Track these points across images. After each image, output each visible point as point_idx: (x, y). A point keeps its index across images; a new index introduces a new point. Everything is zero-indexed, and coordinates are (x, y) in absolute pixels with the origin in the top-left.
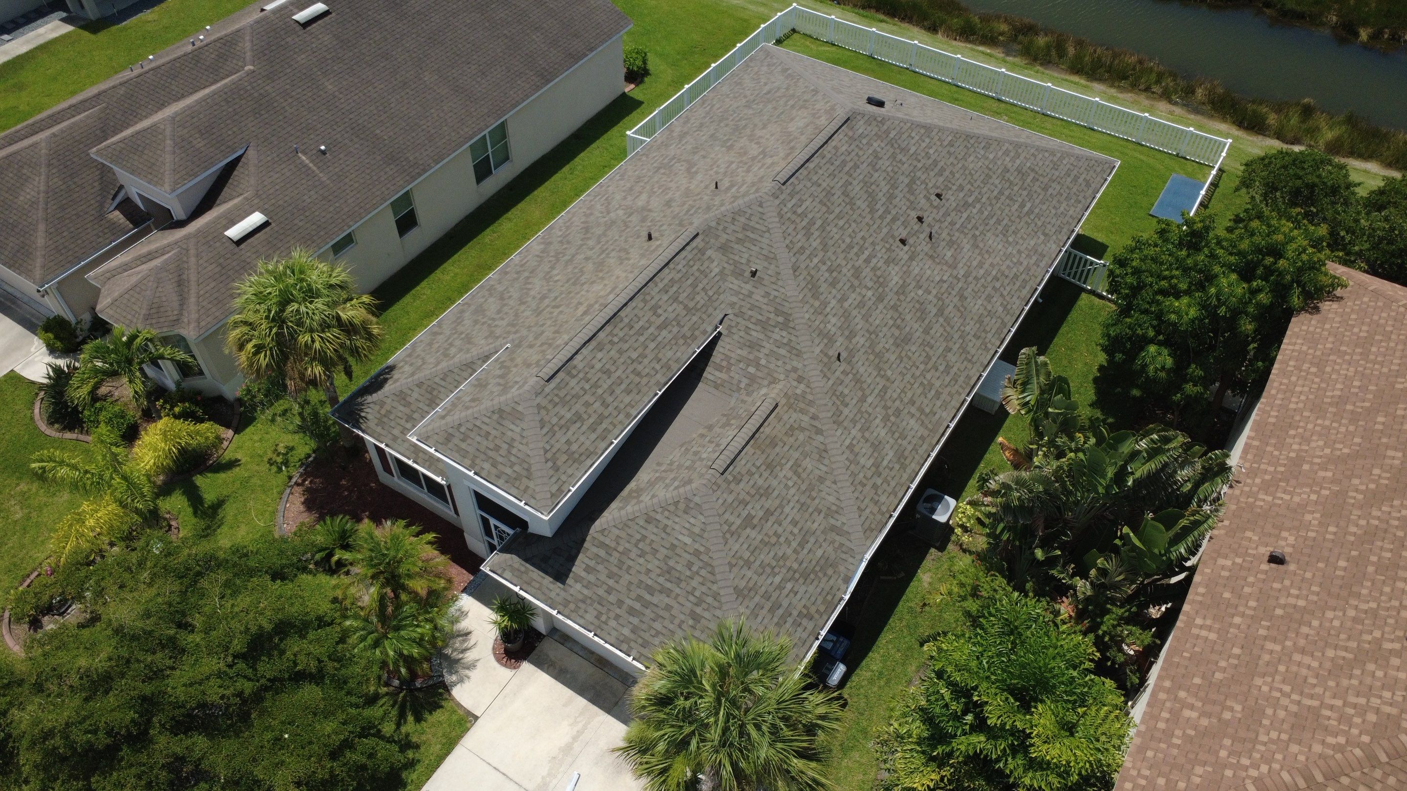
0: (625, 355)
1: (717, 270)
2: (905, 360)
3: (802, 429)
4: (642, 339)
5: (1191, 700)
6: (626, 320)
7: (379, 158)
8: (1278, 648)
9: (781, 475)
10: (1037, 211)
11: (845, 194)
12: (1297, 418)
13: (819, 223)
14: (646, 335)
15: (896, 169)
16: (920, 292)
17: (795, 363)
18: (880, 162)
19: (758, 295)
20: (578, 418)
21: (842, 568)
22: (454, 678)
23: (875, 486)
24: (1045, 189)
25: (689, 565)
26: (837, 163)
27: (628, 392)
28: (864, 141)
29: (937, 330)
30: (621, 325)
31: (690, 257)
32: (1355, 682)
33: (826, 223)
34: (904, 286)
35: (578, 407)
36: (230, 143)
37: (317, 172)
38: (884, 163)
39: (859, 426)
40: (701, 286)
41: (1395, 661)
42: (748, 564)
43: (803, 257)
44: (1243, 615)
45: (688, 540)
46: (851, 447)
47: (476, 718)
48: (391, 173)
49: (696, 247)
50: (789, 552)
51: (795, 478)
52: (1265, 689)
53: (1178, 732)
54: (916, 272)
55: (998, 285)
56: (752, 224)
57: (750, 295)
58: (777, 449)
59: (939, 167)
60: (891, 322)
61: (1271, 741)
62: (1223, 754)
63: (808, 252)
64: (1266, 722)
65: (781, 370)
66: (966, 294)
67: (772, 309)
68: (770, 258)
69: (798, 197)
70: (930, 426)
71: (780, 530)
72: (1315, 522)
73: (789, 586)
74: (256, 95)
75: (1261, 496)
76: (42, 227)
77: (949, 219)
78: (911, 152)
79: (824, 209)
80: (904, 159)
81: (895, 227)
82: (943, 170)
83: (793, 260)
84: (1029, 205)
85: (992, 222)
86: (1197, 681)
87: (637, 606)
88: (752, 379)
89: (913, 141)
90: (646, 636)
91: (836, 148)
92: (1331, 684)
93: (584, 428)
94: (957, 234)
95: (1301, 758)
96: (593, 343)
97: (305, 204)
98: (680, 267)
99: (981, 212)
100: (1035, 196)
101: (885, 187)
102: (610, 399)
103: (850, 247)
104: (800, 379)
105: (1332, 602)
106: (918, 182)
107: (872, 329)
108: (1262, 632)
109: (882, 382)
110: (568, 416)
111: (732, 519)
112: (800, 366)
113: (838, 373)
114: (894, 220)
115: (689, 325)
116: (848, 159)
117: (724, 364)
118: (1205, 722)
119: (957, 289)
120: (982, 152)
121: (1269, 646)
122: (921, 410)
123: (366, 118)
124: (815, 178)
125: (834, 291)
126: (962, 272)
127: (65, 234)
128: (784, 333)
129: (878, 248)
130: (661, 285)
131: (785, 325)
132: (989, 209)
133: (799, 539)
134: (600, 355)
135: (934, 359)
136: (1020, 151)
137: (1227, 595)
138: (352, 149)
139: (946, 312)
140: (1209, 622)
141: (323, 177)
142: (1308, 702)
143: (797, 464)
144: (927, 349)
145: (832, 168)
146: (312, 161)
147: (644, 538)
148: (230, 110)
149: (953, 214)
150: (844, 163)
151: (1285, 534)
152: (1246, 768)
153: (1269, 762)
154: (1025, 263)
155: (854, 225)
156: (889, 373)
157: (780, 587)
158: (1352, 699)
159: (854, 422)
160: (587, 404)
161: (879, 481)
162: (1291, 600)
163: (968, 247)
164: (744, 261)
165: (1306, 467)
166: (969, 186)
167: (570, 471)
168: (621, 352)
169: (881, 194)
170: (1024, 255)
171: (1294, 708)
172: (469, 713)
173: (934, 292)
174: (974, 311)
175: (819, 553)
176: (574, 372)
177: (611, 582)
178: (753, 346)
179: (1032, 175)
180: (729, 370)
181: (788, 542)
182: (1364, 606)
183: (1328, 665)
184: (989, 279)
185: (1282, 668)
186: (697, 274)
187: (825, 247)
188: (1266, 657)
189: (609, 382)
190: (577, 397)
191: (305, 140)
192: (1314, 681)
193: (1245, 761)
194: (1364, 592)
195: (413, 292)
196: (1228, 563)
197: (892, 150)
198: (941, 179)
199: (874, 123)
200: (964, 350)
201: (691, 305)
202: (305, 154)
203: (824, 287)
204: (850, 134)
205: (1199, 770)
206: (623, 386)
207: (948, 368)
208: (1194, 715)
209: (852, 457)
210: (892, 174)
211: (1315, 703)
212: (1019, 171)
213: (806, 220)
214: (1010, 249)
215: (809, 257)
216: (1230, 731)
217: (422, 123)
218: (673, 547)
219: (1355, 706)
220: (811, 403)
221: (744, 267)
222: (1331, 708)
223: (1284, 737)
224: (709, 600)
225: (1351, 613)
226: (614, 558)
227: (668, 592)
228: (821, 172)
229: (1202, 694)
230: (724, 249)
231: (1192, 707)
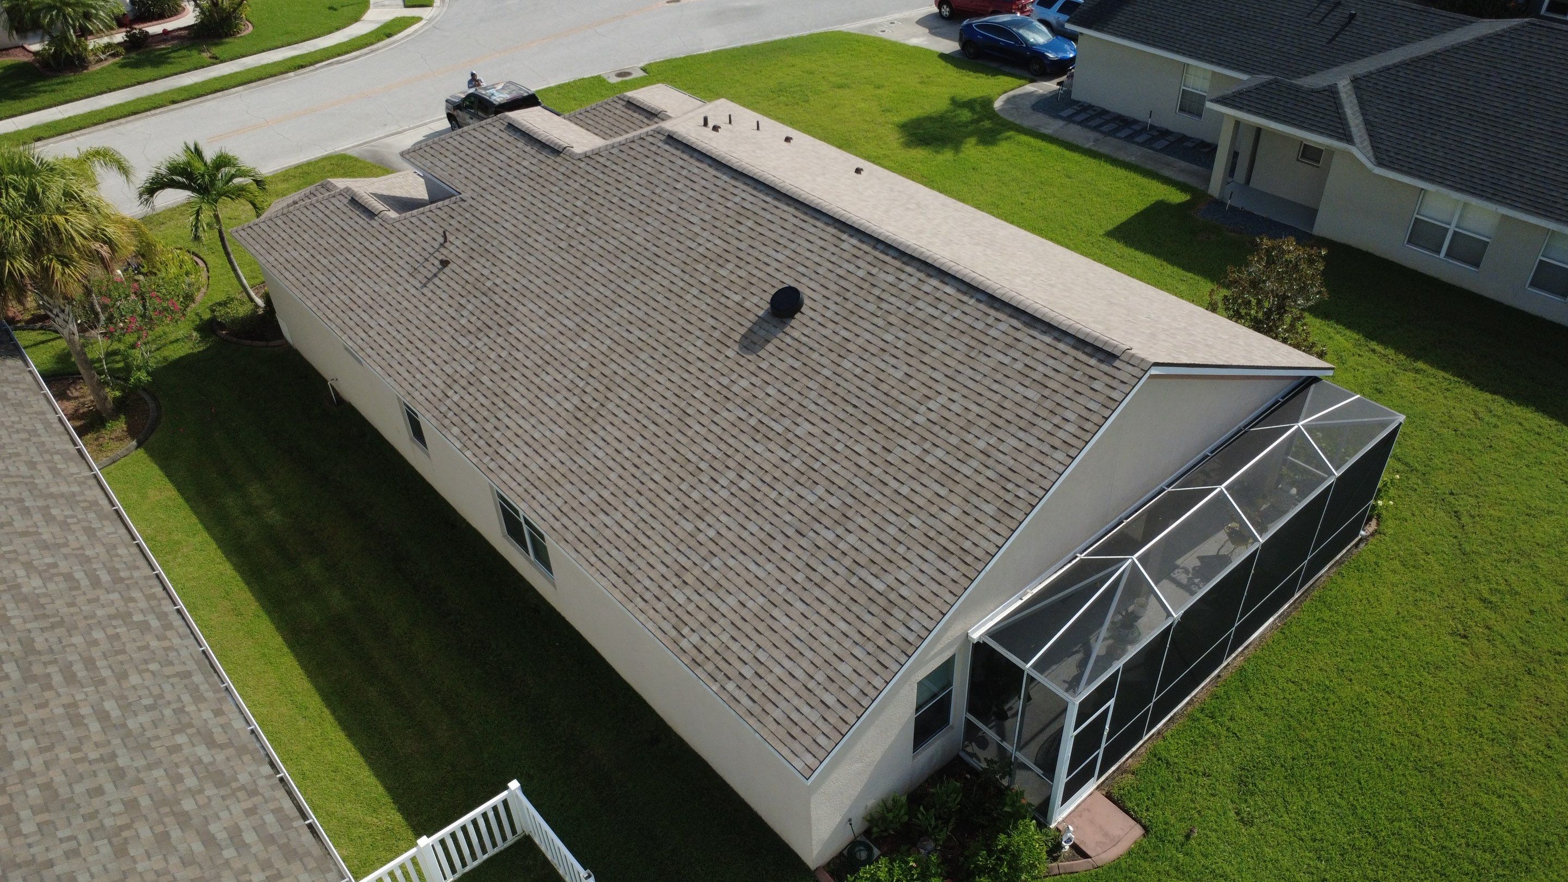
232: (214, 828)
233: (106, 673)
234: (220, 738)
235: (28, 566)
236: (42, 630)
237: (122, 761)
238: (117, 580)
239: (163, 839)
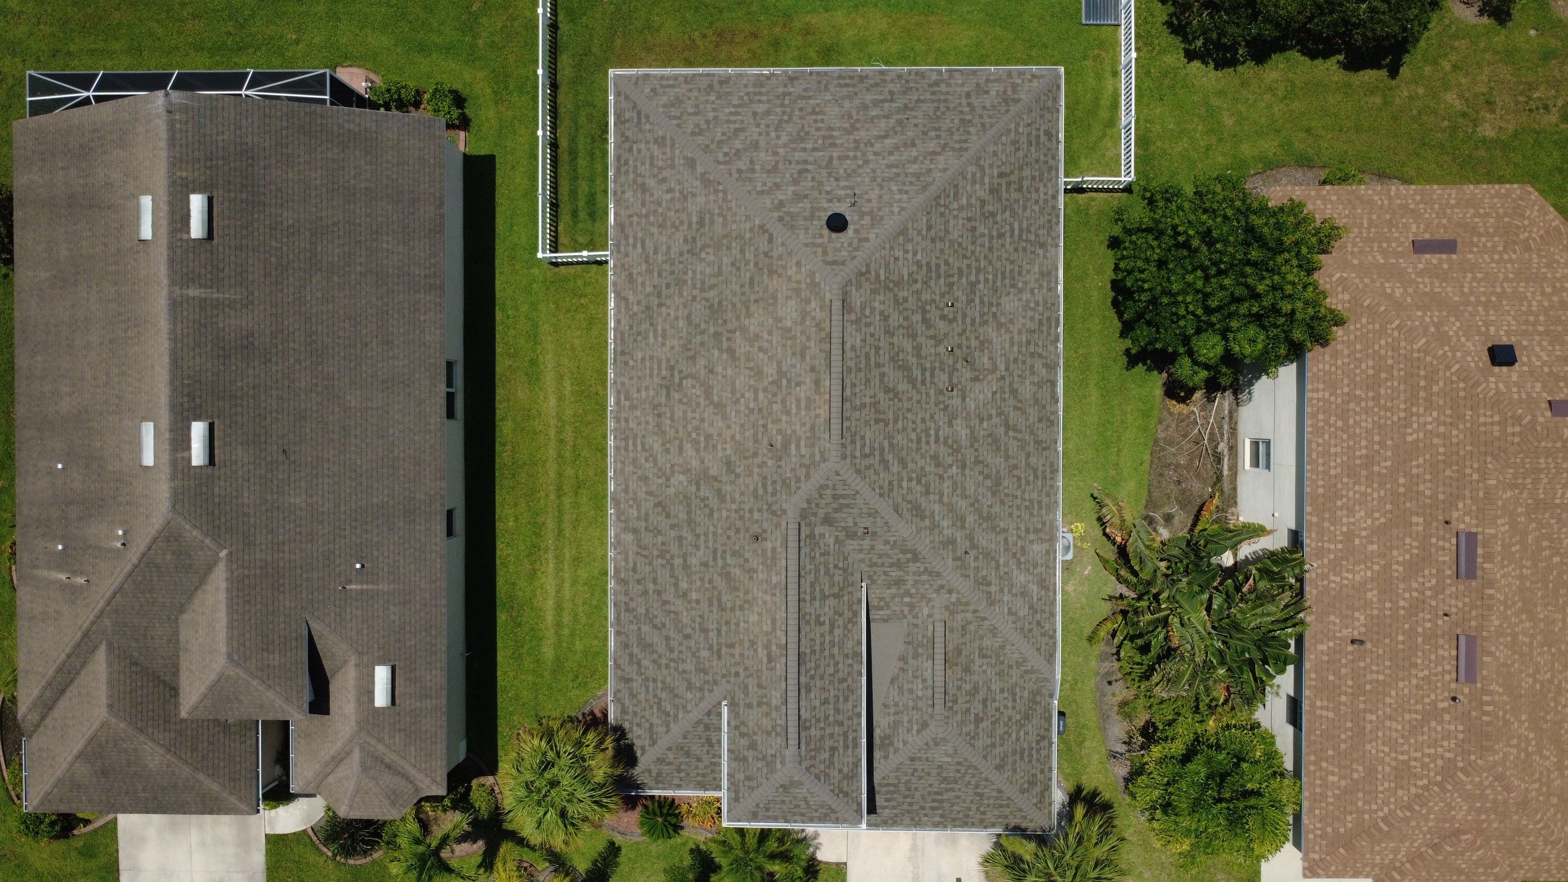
0: (826, 677)
1: (832, 540)
2: (1006, 500)
3: (969, 623)
4: (827, 653)
5: (1331, 768)
6: (808, 651)
7: (401, 524)
8: (1374, 718)
9: (976, 668)
10: (1024, 226)
11: (887, 391)
12: (1339, 486)
13: (886, 444)
14: (827, 647)
15: (905, 313)
16: (985, 424)
17: (940, 582)
18: (891, 320)
19: (880, 547)
20: (833, 749)
21: (1044, 691)
22: (811, 849)
23: (1039, 623)
24: (1020, 189)
25: (958, 771)
26: (863, 366)
27: (846, 699)
28: (867, 312)
29: (1013, 445)
30: (808, 658)
31: (808, 550)
32: (1426, 737)
33: (890, 438)
34: (972, 432)
35: (828, 743)
36: (294, 635)
37: (375, 587)
38: (895, 319)
39: (1006, 590)
40: (831, 566)
41: (1447, 717)
42: (993, 745)
43: (895, 492)
44: (1346, 694)
45: (949, 759)
46: (1010, 612)
47: (845, 864)
48: (423, 528)
49: (807, 536)
50: (1010, 712)
51: (985, 661)
52: (1374, 751)
53: (1330, 793)
54: (973, 407)
55: (1032, 349)
56: (840, 492)
57: (872, 548)
58: (964, 653)
59: (934, 268)
60: (981, 478)
61: (1386, 790)
62: (1360, 804)
63: (895, 483)
64: (1380, 776)
65: (930, 591)
66: (1015, 386)
67: (897, 551)
68: (873, 514)
69: (858, 438)
70: (1047, 537)
71: (997, 705)
72: (1375, 599)
73: (1022, 733)
74: (258, 572)
75: (1332, 578)
76: (201, 777)
77: (968, 320)
78: (906, 278)
79: (882, 424)
80: (905, 294)
81: (936, 380)
82: (937, 265)
83: (891, 502)
84: (1016, 226)
85: (999, 283)
86: (1331, 752)
87: (936, 804)
88: (912, 606)
89: (901, 263)
90: (953, 816)
91: (853, 348)
92: (1412, 741)
93: (841, 751)
94: (981, 330)
95: (1405, 798)
96: (803, 691)
97: (397, 623)
98: (808, 567)
99: (986, 280)
100: (1016, 207)
101: (908, 345)
102: (840, 717)
103: (919, 440)
104: (950, 592)
105: (1401, 674)
106: (928, 308)
107: (972, 501)
108: (1362, 706)
109: (1001, 538)
110: (827, 755)
111: (968, 729)
112: (944, 582)
113: (972, 564)
114: (932, 376)
115: (846, 607)
116: (868, 348)
117: (882, 604)
118: (1343, 783)
119: (1007, 390)
120: (955, 205)
121: (1369, 717)
122: (1036, 531)
123: (354, 498)
124: (858, 403)
125: (931, 497)
126: (1003, 368)
127: (222, 764)
128: (918, 565)
129: (936, 417)
130: (808, 598)
131: (916, 558)
132: (990, 269)
133: (1010, 698)
134: (812, 695)
135: (1023, 476)
136: (982, 162)
137: (1331, 678)
138: (375, 539)
139: (1011, 422)
140: (1325, 703)
141: (383, 587)
142: (1401, 757)
143: (981, 649)
144: (1015, 472)
145: (863, 374)
146: (362, 582)
147: (916, 770)
148: (259, 607)
149: (968, 312)
150: (867, 356)
151: (1357, 614)
152: (1376, 812)
153: (1388, 804)
154: (1041, 299)
155: (909, 415)
156: (1002, 524)
157: (1018, 739)
158: (1427, 751)
159: (1002, 591)
160: (831, 736)
161: (1038, 617)
162: (1374, 676)
163: (994, 335)
164: (850, 524)
165: (1357, 541)
166: (966, 262)
167: (854, 788)
168: (822, 678)
169: (909, 358)
170: (1036, 291)
171: (1394, 763)
172: (838, 864)
173: (994, 412)
174: (1028, 397)
175: (1026, 694)
176: (808, 724)
177: (909, 800)
178: (899, 582)
179: (1003, 181)
180: (888, 606)
181: (1006, 707)
182: (1421, 675)
183: (1407, 727)
184: (1024, 349)
185: (1380, 734)
186: (822, 559)
187: (902, 462)
188: (1369, 727)
189: (831, 707)
190: (822, 737)
191: (337, 570)
192: (1401, 741)
193: (1374, 807)
194: (1419, 661)
195: (498, 562)
196: (1325, 647)
197: (891, 295)
198: (942, 281)
199: (863, 279)
200: (1038, 442)
201: (836, 590)
202: (350, 582)
203: (923, 502)
204: (853, 317)
205: (1349, 818)
206: (841, 699)
207: (1035, 471)
208: (1335, 779)
209: (1014, 618)
210: (905, 324)
211: (1405, 757)
212: (992, 191)
213: (877, 453)
214: (1024, 298)
215: (900, 487)
216: (1360, 786)
217: (396, 454)
218: (940, 767)
219: (1429, 756)
220: (967, 604)
221: (854, 529)
222: (1416, 759)
223: (1393, 785)
224: (983, 783)
225: (1414, 681)
226: (902, 787)
227: (953, 790)
228: (857, 390)
229: (1336, 762)
230: (827, 521)
231: (1333, 773)
232: (640, 250)
233: (648, 364)
234: (623, 304)
235: (655, 464)
236: (660, 405)
237: (656, 301)
238: (626, 439)
239: (656, 252)
